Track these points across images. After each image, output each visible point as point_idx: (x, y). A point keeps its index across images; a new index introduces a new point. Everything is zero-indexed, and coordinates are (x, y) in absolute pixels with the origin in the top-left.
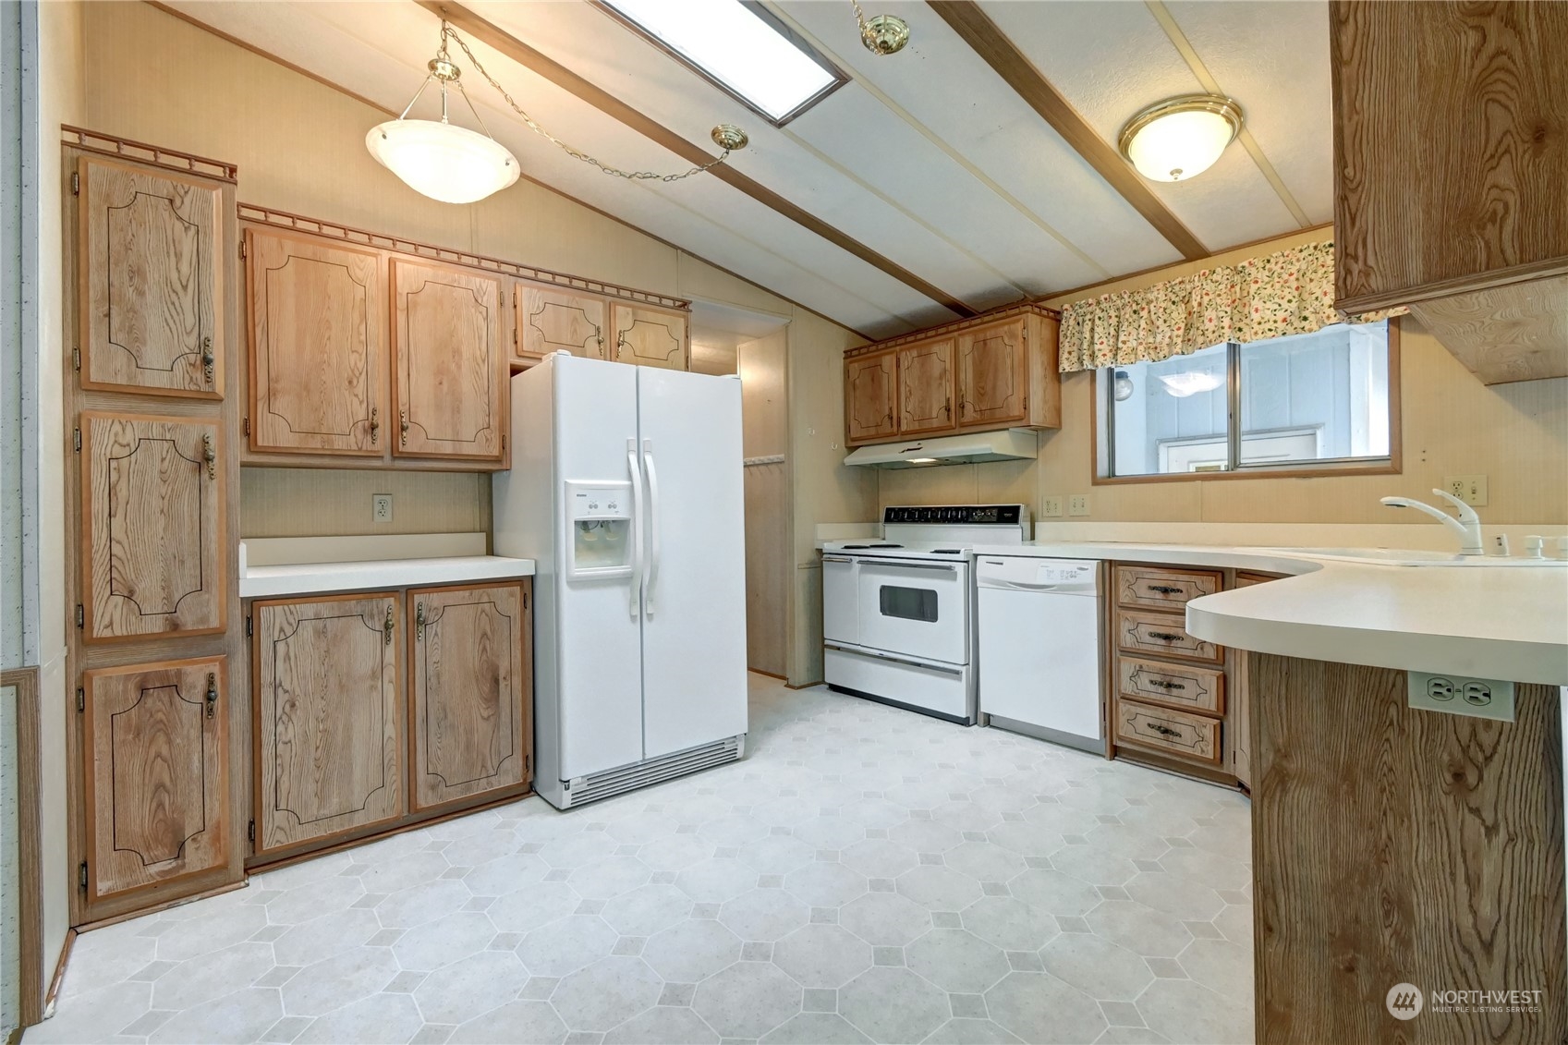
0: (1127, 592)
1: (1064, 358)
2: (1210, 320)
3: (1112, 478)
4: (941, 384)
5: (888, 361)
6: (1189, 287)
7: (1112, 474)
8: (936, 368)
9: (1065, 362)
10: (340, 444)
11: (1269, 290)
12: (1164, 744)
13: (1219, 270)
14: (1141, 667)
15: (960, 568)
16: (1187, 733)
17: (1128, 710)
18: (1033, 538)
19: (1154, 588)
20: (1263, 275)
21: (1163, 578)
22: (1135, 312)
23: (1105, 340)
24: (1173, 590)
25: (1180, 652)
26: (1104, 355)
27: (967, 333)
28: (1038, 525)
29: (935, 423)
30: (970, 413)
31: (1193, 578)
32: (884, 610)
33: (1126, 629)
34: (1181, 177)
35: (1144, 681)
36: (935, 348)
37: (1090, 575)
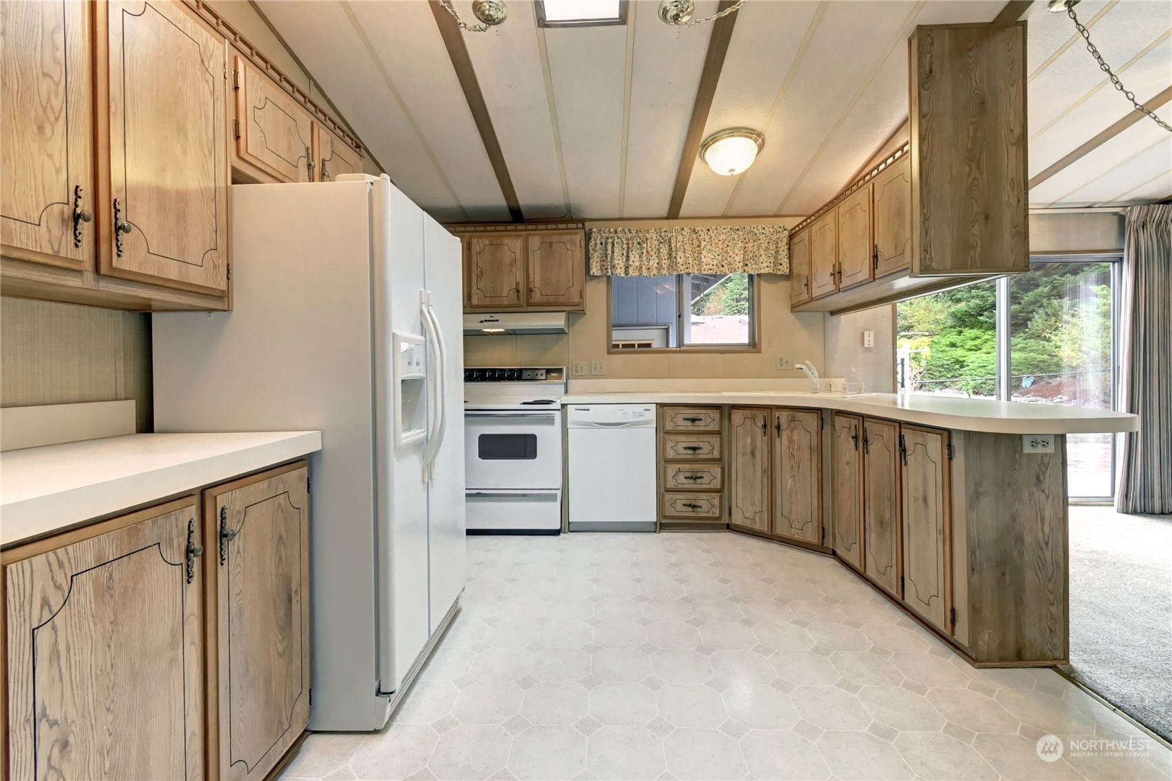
0: (671, 423)
1: (594, 266)
2: (681, 258)
4: (511, 270)
6: (670, 235)
8: (507, 256)
9: (594, 268)
10: (22, 240)
11: (709, 247)
12: (692, 514)
13: (685, 229)
14: (679, 469)
15: (558, 415)
16: (704, 505)
17: (671, 498)
19: (687, 419)
20: (707, 237)
21: (691, 413)
22: (639, 243)
23: (620, 258)
24: (697, 420)
25: (701, 456)
26: (621, 268)
27: (537, 235)
29: (506, 301)
30: (536, 296)
31: (709, 411)
32: (480, 457)
33: (670, 447)
34: (734, 173)
35: (681, 478)
36: (507, 241)
37: (652, 415)
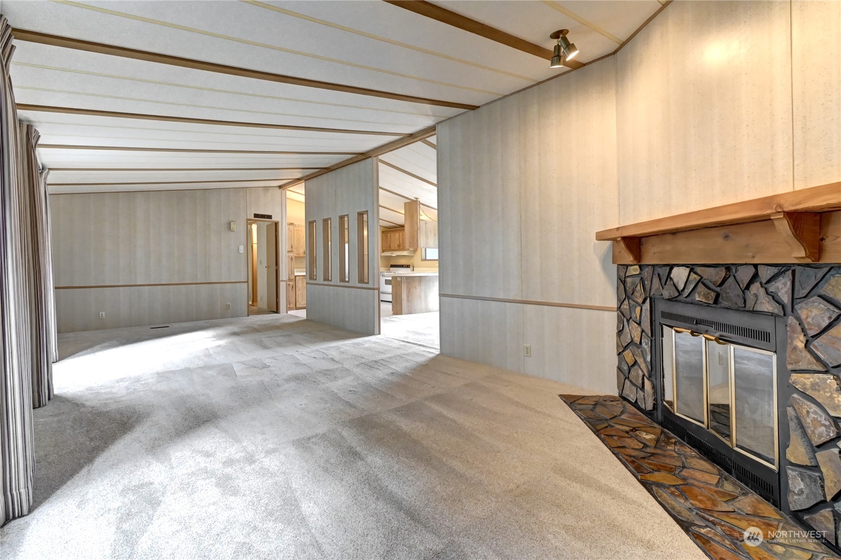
3: (426, 260)
4: (397, 241)
5: (389, 235)
7: (426, 259)
8: (396, 236)
10: (301, 255)
18: (413, 270)
28: (415, 268)
29: (396, 248)
30: (401, 248)
32: (386, 284)
36: (396, 233)
